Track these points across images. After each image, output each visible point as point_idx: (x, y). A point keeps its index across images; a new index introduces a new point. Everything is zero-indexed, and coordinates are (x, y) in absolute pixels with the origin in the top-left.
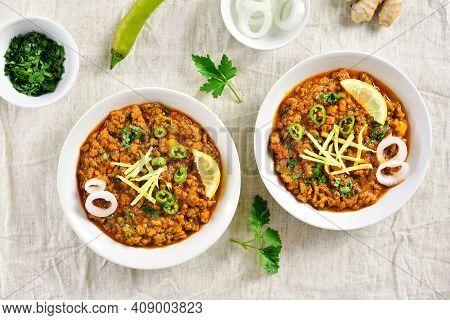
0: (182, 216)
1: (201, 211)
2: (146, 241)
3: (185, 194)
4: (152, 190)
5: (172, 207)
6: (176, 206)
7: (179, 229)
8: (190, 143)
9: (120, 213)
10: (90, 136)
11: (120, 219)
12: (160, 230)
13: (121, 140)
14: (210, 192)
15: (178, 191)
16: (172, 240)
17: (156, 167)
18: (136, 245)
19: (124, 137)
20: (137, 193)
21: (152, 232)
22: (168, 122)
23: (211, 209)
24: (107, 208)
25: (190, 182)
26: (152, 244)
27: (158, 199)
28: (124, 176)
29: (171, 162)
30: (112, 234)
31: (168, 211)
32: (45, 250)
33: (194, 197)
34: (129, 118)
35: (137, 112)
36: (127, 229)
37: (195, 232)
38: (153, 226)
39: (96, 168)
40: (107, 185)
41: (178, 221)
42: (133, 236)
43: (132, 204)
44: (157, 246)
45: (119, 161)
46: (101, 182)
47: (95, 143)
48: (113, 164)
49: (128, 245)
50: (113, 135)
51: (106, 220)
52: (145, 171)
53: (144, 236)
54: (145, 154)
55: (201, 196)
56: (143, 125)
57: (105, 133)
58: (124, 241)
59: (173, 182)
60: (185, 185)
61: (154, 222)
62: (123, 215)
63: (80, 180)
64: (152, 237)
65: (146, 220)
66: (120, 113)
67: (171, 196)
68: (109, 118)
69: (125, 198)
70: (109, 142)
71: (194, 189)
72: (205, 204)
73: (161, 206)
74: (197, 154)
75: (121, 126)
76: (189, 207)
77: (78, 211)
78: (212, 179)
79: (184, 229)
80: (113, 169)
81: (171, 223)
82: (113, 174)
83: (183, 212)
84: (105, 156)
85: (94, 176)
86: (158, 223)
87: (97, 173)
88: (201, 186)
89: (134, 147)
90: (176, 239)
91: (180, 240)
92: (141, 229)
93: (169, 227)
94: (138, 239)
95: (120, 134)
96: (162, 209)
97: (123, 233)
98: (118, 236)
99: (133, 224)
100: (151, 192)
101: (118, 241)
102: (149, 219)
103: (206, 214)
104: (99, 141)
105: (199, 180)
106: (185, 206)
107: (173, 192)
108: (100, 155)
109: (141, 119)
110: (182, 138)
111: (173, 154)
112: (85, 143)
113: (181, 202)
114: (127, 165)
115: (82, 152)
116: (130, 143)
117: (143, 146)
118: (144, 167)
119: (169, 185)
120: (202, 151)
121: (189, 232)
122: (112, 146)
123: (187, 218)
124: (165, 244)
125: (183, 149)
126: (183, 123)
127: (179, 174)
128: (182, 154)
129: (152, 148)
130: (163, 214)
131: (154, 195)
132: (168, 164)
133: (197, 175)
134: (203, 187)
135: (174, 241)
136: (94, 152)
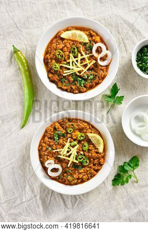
0: (92, 165)
1: (99, 160)
2: (79, 181)
3: (90, 154)
4: (75, 157)
5: (86, 162)
6: (88, 161)
7: (93, 171)
8: (85, 131)
9: (64, 172)
10: (40, 142)
11: (65, 175)
12: (84, 174)
13: (54, 139)
14: (101, 150)
15: (87, 154)
16: (91, 176)
17: (73, 147)
18: (76, 184)
19: (55, 138)
20: (69, 161)
21: (81, 176)
22: (72, 125)
23: (104, 157)
24: (57, 171)
25: (90, 148)
26: (83, 181)
27: (79, 160)
28: (61, 155)
29: (79, 142)
30: (63, 182)
31: (85, 164)
32: (22, 203)
33: (94, 154)
34: (55, 129)
35: (57, 125)
36: (69, 178)
37: (100, 170)
38: (80, 173)
39: (47, 155)
40: (55, 161)
41: (91, 168)
42: (73, 180)
43: (68, 166)
44: (85, 181)
45: (56, 149)
46: (52, 161)
47: (44, 145)
48: (54, 151)
49: (72, 185)
50: (50, 138)
51: (59, 176)
52: (69, 150)
53: (78, 179)
54: (67, 142)
55: (97, 153)
56: (62, 129)
57: (46, 139)
58: (70, 184)
59: (83, 151)
60: (89, 150)
61: (80, 171)
62: (66, 172)
63: (42, 163)
64: (82, 178)
65: (76, 172)
66: (50, 128)
67: (84, 157)
68: (46, 131)
69: (64, 165)
70: (50, 142)
71: (93, 151)
72: (100, 156)
73: (81, 163)
74: (90, 135)
75: (53, 133)
76: (94, 159)
77: (45, 177)
78: (100, 144)
79: (94, 170)
80: (55, 153)
81: (88, 169)
82: (56, 156)
83: (92, 162)
84: (50, 149)
85: (48, 159)
86: (82, 171)
87: (49, 157)
88: (96, 149)
89: (61, 141)
90: (92, 176)
91: (94, 175)
92: (75, 176)
93: (87, 171)
94: (76, 181)
95: (53, 137)
96: (82, 164)
97: (68, 180)
98: (67, 182)
99: (71, 175)
100: (75, 158)
101: (67, 184)
102: (78, 171)
103: (102, 160)
104: (45, 143)
105: (94, 146)
106: (92, 160)
107: (84, 155)
108: (47, 149)
109: (60, 127)
110: (81, 130)
111: (79, 138)
112: (39, 146)
113: (89, 158)
114: (60, 150)
115: (39, 150)
116: (59, 139)
117: (65, 139)
118: (68, 148)
119: (82, 153)
120: (91, 133)
121: (97, 171)
122: (52, 144)
123: (94, 165)
124: (88, 179)
125: (83, 135)
126: (79, 123)
127: (85, 146)
128: (83, 137)
129: (69, 139)
130: (83, 167)
131: (76, 159)
132: (78, 143)
133: (93, 144)
134: (97, 149)
135: (92, 177)
136: (44, 149)
